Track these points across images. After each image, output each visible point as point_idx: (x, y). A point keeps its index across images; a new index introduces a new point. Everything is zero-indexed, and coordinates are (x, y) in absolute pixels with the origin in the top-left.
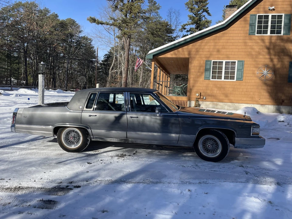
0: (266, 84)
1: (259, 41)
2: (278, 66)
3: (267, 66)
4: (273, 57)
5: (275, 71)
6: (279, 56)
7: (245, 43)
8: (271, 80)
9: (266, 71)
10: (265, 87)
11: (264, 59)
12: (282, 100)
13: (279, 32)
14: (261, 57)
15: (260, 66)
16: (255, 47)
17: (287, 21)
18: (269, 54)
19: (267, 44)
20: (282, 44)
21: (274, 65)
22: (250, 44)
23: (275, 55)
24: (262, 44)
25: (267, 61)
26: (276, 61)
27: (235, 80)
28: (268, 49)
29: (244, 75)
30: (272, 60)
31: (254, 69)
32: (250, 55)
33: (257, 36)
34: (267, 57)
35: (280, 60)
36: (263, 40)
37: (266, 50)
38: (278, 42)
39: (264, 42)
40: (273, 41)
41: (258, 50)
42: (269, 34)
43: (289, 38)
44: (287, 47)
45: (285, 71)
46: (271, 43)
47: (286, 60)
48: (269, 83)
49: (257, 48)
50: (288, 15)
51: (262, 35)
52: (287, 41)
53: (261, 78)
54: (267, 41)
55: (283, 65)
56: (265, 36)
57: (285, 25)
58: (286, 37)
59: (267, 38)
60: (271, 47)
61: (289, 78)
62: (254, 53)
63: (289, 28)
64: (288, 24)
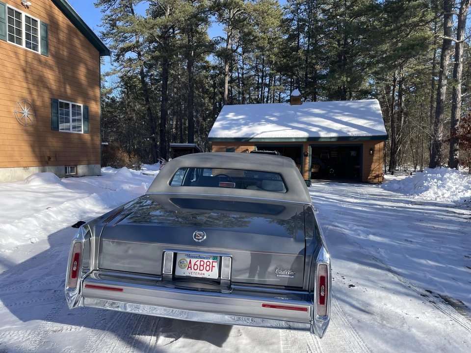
0: (26, 131)
1: (11, 54)
2: (38, 103)
3: (24, 101)
4: (31, 87)
5: (34, 109)
6: (37, 86)
8: (32, 126)
9: (27, 109)
10: (26, 137)
11: (20, 87)
12: (48, 157)
13: (35, 48)
14: (16, 83)
15: (18, 100)
16: (7, 64)
17: (43, 33)
18: (26, 78)
19: (23, 63)
20: (40, 68)
21: (33, 100)
23: (33, 84)
24: (15, 60)
25: (25, 93)
26: (35, 93)
28: (25, 71)
30: (30, 93)
31: (9, 104)
33: (9, 44)
34: (25, 85)
35: (40, 95)
36: (16, 53)
37: (22, 73)
38: (35, 62)
39: (18, 59)
40: (29, 60)
41: (11, 70)
42: (24, 46)
43: (46, 61)
44: (45, 74)
45: (47, 112)
46: (26, 62)
47: (47, 96)
48: (30, 129)
49: (10, 67)
50: (44, 24)
51: (15, 44)
52: (46, 65)
53: (20, 122)
54: (22, 57)
55: (43, 102)
56: (19, 48)
57: (42, 39)
58: (43, 58)
59: (21, 52)
60: (28, 70)
61: (52, 123)
62: (7, 75)
63: (46, 46)
64: (45, 39)
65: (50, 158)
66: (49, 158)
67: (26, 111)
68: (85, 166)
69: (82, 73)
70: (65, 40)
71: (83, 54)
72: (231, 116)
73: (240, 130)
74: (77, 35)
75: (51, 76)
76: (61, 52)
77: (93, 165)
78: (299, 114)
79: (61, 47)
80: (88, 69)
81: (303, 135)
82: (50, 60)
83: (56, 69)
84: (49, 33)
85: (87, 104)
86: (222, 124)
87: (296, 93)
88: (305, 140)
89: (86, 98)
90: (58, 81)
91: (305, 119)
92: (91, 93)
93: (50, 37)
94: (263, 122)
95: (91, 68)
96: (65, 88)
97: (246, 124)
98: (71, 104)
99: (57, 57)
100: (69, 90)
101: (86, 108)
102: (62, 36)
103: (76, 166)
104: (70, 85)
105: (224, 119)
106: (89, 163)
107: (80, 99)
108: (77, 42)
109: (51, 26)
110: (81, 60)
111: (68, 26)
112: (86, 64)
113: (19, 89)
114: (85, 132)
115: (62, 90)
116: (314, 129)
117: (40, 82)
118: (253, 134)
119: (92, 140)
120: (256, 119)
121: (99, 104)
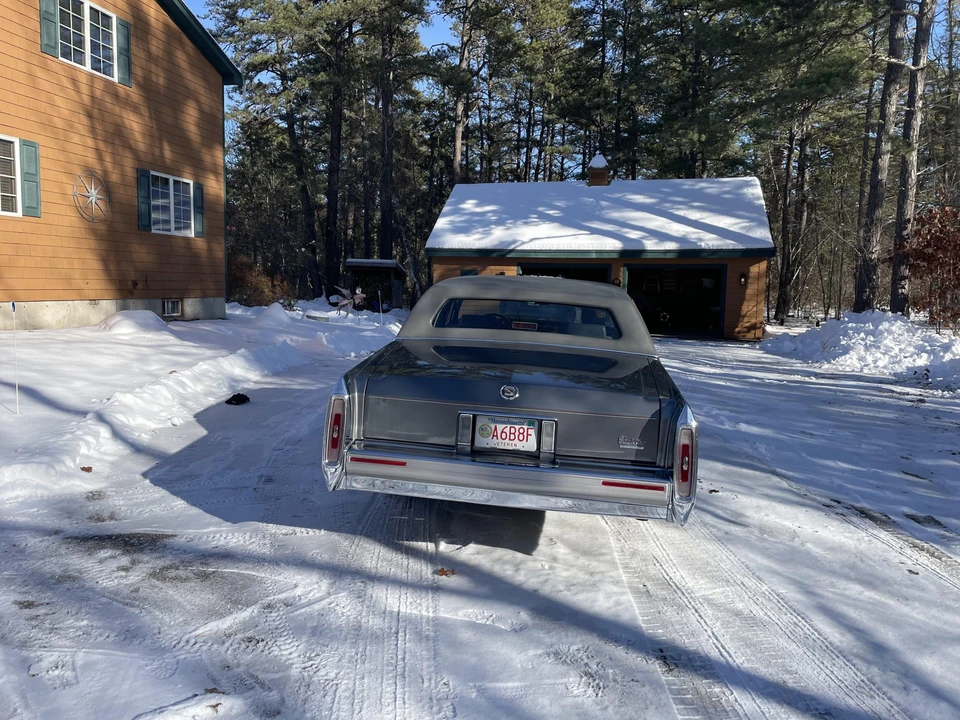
0: (94, 232)
1: (67, 83)
2: (115, 177)
3: (90, 173)
4: (102, 146)
5: (107, 189)
6: (112, 144)
7: (32, 76)
8: (104, 221)
9: (95, 189)
10: (93, 244)
11: (82, 146)
12: (133, 281)
13: (108, 70)
14: (76, 139)
15: (78, 171)
16: (59, 101)
17: (122, 41)
18: (93, 130)
19: (86, 99)
20: (117, 110)
21: (105, 172)
22: (46, 86)
23: (105, 141)
24: (72, 94)
25: (91, 159)
26: (108, 158)
27: (19, 214)
28: (90, 116)
29: (43, 196)
30: (100, 158)
31: (64, 178)
32: (47, 125)
33: (62, 64)
34: (90, 142)
35: (117, 163)
36: (74, 81)
37: (84, 120)
38: (108, 99)
39: (78, 92)
40: (98, 93)
41: (66, 112)
42: (88, 67)
43: (128, 95)
44: (126, 121)
45: (129, 194)
46: (93, 97)
47: (129, 163)
48: (102, 228)
49: (65, 106)
50: (122, 24)
51: (72, 63)
52: (126, 103)
53: (83, 212)
54: (85, 89)
55: (123, 174)
56: (80, 71)
57: (119, 53)
58: (122, 89)
59: (83, 79)
60: (96, 112)
61: (139, 216)
62: (59, 123)
63: (127, 66)
64: (126, 52)
65: (137, 284)
66: (135, 284)
67: (94, 194)
68: (197, 299)
69: (191, 117)
70: (160, 53)
71: (194, 81)
72: (469, 205)
73: (487, 234)
74: (181, 42)
75: (135, 125)
76: (154, 79)
77: (211, 299)
78: (604, 203)
79: (153, 67)
80: (201, 111)
81: (612, 245)
82: (134, 93)
83: (144, 111)
84: (133, 41)
85: (201, 180)
86: (452, 222)
87: (599, 162)
88: (615, 256)
89: (199, 168)
90: (149, 135)
91: (615, 215)
92: (207, 158)
93: (134, 49)
94: (534, 218)
95: (206, 108)
96: (161, 149)
97: (500, 223)
98: (171, 179)
99: (147, 87)
100: (168, 153)
101: (199, 187)
102: (156, 46)
103: (182, 300)
104: (169, 142)
105: (457, 211)
106: (204, 296)
107: (188, 170)
108: (181, 58)
109: (136, 27)
110: (189, 94)
111: (166, 25)
112: (197, 101)
113: (80, 150)
114: (197, 233)
115: (157, 152)
116: (634, 235)
117: (116, 136)
118: (514, 242)
119: (210, 249)
120: (519, 213)
121: (222, 180)
